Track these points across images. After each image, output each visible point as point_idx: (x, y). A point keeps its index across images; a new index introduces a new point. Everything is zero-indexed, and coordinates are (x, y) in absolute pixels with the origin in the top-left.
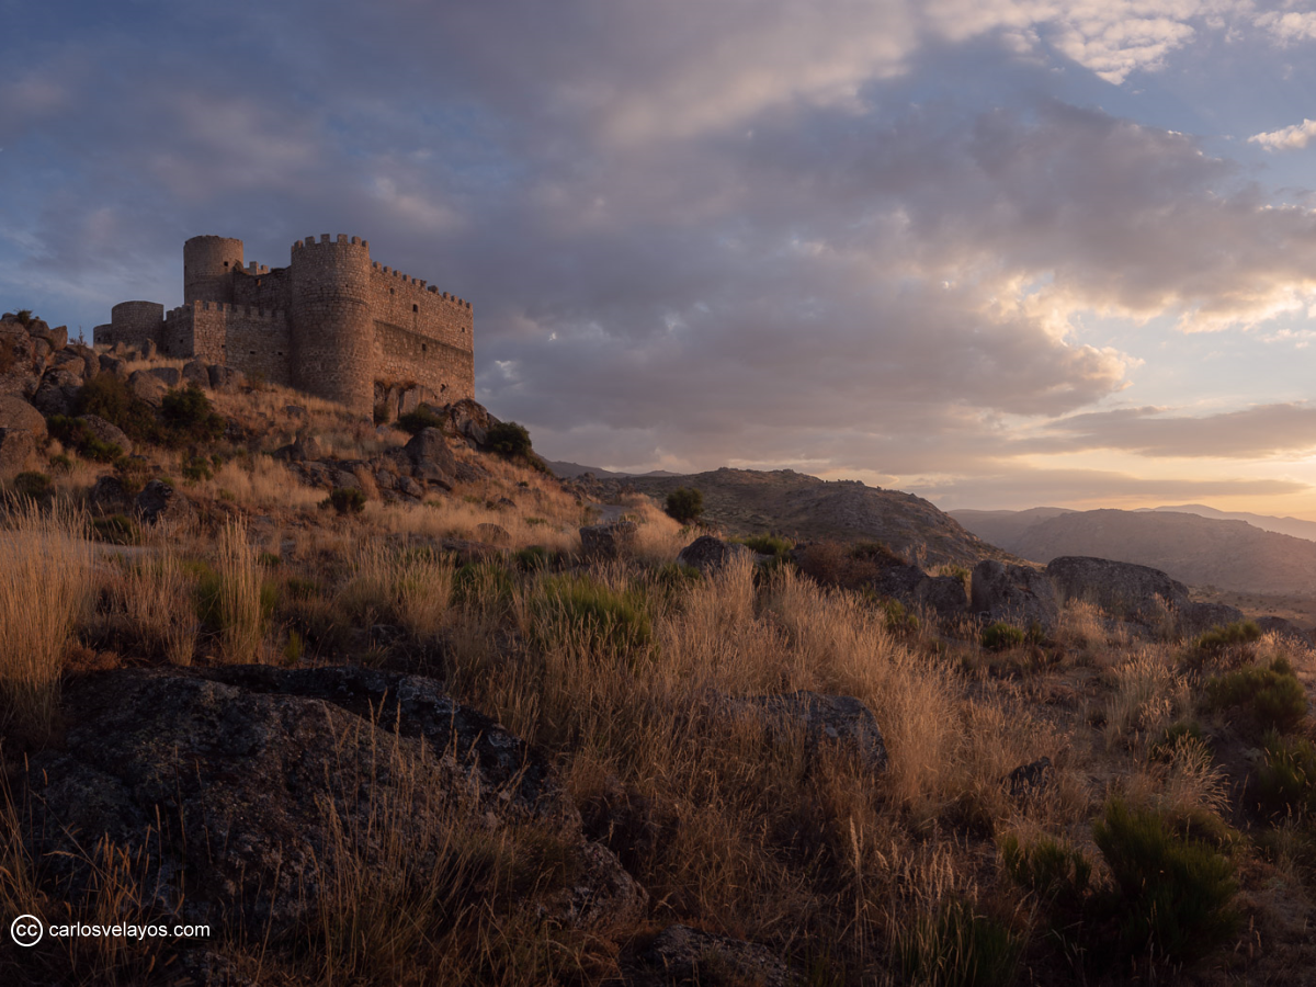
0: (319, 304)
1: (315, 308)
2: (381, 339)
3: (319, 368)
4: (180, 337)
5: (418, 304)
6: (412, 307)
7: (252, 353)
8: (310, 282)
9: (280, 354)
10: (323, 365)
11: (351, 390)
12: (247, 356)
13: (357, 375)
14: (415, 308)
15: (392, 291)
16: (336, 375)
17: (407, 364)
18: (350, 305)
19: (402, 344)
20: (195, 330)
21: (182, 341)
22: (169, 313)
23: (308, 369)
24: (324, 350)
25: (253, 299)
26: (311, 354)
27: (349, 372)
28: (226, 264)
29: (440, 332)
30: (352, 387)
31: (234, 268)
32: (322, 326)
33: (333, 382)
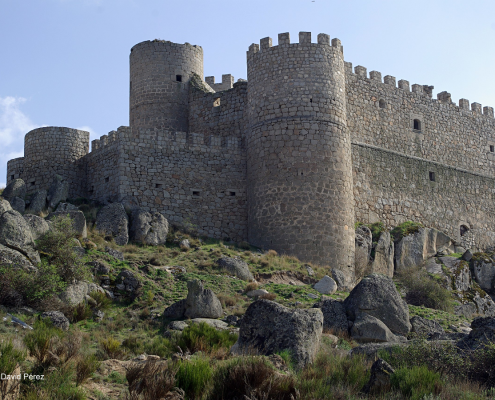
0: (277, 127)
1: (272, 133)
2: (368, 169)
3: (279, 211)
4: (106, 173)
5: (420, 118)
6: (412, 123)
7: (195, 193)
8: (266, 99)
9: (233, 194)
10: (283, 205)
11: (320, 237)
12: (189, 198)
13: (328, 216)
14: (417, 124)
15: (382, 104)
16: (300, 218)
17: (406, 200)
18: (315, 126)
19: (398, 174)
20: (122, 164)
21: (107, 179)
22: (94, 142)
23: (265, 212)
24: (284, 186)
25: (212, 124)
26: (269, 192)
27: (316, 214)
28: (179, 78)
29: (456, 153)
30: (321, 232)
31: (189, 83)
32: (282, 156)
33: (296, 227)
